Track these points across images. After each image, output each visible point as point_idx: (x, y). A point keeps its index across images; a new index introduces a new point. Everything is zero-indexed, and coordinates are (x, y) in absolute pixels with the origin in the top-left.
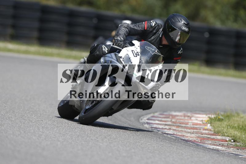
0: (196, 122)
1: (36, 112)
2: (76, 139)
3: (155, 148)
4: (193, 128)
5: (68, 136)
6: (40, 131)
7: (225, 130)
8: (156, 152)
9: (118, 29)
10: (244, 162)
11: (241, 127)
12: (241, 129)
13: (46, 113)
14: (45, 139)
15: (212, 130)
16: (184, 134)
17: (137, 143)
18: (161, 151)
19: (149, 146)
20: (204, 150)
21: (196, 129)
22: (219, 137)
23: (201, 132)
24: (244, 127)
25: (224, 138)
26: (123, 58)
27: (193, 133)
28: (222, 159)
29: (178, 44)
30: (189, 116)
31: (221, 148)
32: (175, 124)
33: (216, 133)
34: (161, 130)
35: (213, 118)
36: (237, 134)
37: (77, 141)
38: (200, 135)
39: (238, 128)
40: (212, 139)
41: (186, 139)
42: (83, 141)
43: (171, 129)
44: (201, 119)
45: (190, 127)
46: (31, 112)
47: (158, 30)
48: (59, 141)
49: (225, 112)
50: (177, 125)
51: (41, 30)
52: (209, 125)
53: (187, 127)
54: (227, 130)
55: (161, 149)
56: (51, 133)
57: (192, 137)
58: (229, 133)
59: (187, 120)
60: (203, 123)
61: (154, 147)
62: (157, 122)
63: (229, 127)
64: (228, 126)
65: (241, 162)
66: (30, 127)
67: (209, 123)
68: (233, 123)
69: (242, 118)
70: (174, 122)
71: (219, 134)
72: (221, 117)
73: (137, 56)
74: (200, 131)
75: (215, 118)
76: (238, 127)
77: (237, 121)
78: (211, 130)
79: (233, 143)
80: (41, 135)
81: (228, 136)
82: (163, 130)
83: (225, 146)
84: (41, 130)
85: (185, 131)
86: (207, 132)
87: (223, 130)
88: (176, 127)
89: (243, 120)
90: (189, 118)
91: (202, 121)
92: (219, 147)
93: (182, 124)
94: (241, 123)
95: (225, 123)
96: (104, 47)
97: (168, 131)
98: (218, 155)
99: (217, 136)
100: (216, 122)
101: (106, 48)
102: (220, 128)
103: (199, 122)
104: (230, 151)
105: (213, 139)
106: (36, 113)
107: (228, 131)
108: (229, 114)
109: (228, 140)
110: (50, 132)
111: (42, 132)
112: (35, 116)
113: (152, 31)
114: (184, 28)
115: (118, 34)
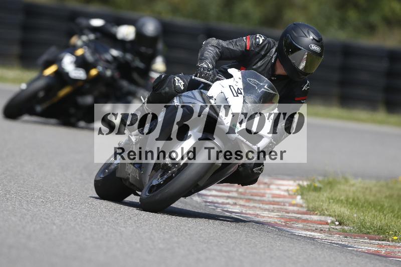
0: (277, 192)
1: (17, 177)
2: (83, 221)
3: (211, 235)
4: (272, 203)
5: (68, 216)
6: (24, 208)
7: (325, 206)
8: (212, 241)
9: (202, 49)
10: (355, 257)
11: (351, 200)
12: (351, 204)
13: (33, 178)
14: (31, 221)
15: (304, 205)
16: (258, 213)
17: (182, 228)
18: (220, 240)
19: (201, 232)
20: (291, 238)
21: (278, 203)
22: (315, 218)
23: (286, 209)
24: (357, 201)
25: (323, 218)
26: (215, 100)
27: (273, 211)
28: (320, 252)
29: (304, 73)
30: (265, 184)
31: (319, 234)
32: (242, 196)
33: (311, 211)
34: (221, 205)
35: (306, 186)
36: (345, 211)
37: (85, 225)
38: (284, 214)
39: (345, 202)
40: (303, 220)
41: (261, 220)
42: (94, 224)
43: (238, 203)
44: (285, 188)
45: (269, 201)
46: (9, 177)
47: (268, 51)
48: (54, 224)
49: (325, 176)
50: (246, 197)
51: (24, 43)
52: (299, 197)
53: (264, 201)
54: (328, 206)
55: (221, 238)
56: (41, 211)
57: (271, 217)
58: (331, 211)
59: (264, 189)
60: (289, 194)
61: (210, 233)
62: (214, 193)
63: (331, 201)
64: (329, 199)
65: (351, 257)
66: (8, 202)
67: (298, 195)
68: (337, 194)
69: (353, 185)
70: (241, 193)
71: (316, 212)
72: (317, 184)
73: (239, 95)
74: (285, 207)
75: (309, 186)
76: (347, 201)
77: (345, 190)
78: (301, 206)
79: (337, 227)
80: (25, 215)
81: (330, 216)
82: (224, 206)
83: (325, 232)
84: (25, 206)
85: (260, 207)
86: (295, 208)
87: (322, 205)
88: (245, 200)
89: (353, 189)
90: (266, 186)
91: (287, 191)
92: (316, 234)
93: (256, 196)
94: (351, 195)
95: (325, 195)
96: (178, 80)
97: (232, 207)
98: (313, 247)
99: (312, 216)
100: (310, 193)
101: (182, 81)
102: (317, 203)
103: (282, 193)
104: (333, 239)
105: (306, 221)
106: (17, 179)
107: (330, 207)
108: (331, 179)
109: (329, 221)
110: (39, 210)
111: (26, 210)
112: (14, 184)
113: (258, 53)
114: (315, 48)
115: (203, 58)
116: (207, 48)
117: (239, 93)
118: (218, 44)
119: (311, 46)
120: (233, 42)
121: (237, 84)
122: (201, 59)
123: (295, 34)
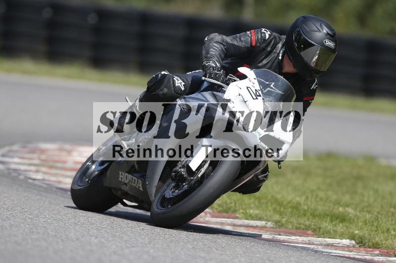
8: (16, 208)
34: (24, 173)
43: (40, 171)
47: (275, 46)
61: (14, 200)
82: (27, 173)
96: (178, 80)
101: (182, 82)
113: (264, 49)
114: (330, 44)
115: (209, 56)
116: (211, 44)
117: (258, 96)
118: (223, 40)
119: (325, 42)
120: (236, 37)
121: (254, 85)
122: (206, 57)
123: (307, 28)
